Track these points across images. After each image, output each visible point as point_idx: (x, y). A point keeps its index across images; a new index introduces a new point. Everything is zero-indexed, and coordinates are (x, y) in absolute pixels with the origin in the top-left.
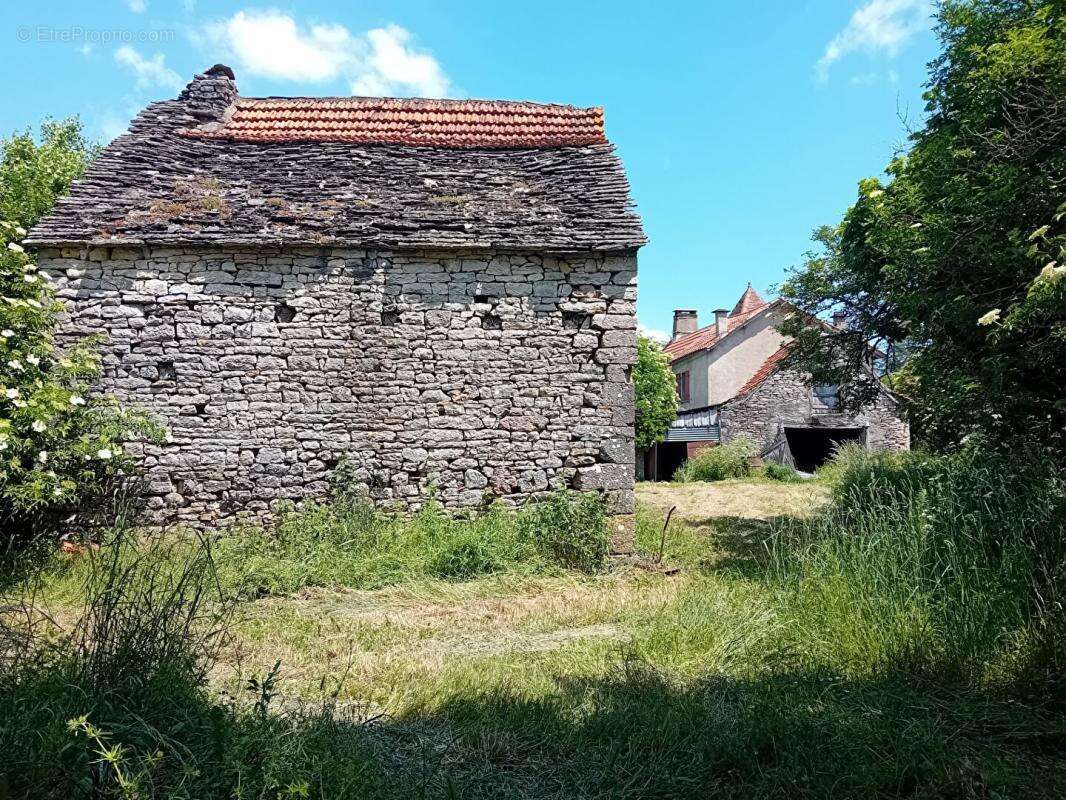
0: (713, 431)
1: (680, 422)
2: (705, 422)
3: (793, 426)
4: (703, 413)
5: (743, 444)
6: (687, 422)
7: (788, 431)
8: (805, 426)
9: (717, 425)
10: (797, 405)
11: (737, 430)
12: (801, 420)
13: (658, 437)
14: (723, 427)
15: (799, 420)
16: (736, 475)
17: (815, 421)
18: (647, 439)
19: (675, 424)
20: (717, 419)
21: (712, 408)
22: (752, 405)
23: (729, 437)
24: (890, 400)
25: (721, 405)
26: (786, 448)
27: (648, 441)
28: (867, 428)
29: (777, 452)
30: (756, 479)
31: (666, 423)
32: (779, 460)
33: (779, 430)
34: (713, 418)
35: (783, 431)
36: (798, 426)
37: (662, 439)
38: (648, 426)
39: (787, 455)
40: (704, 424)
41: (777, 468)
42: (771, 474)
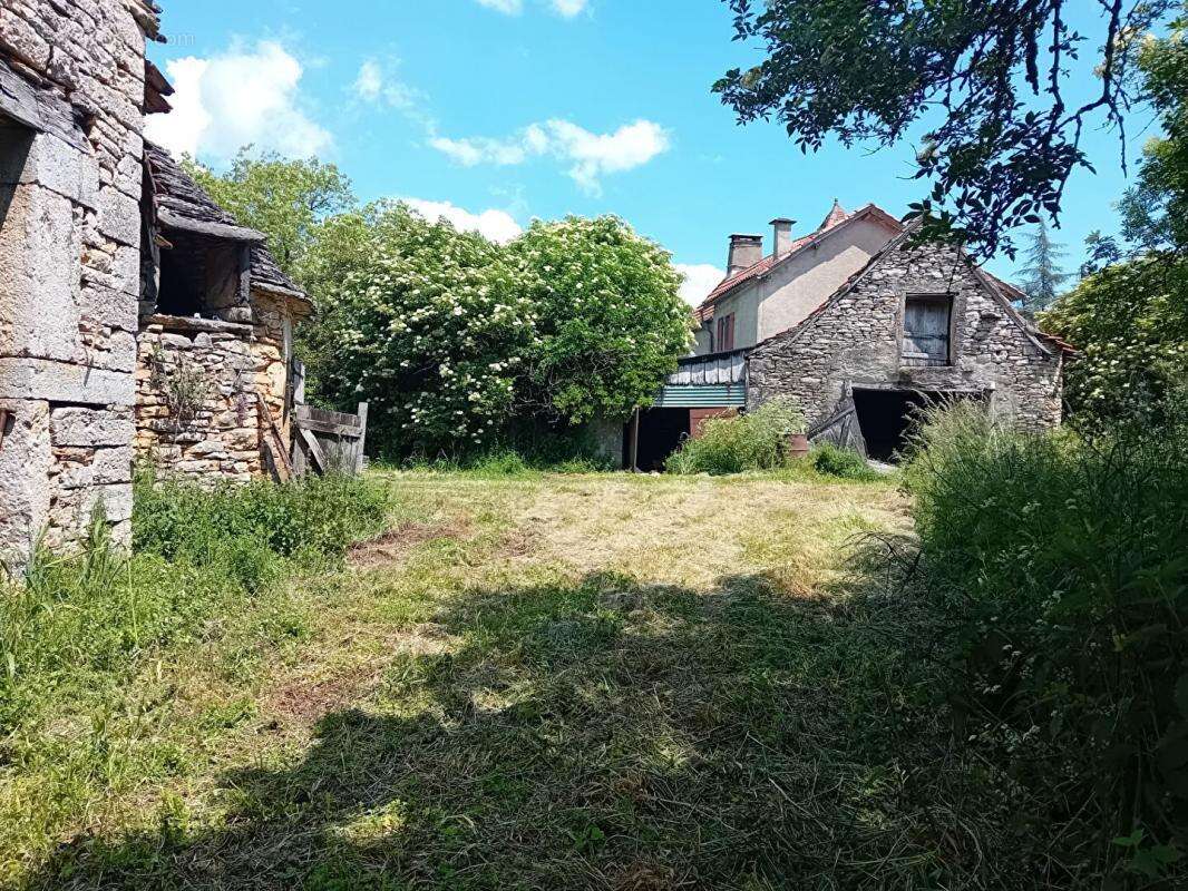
0: (735, 392)
1: (685, 376)
2: (724, 378)
3: (869, 387)
4: (721, 362)
5: (780, 413)
6: (694, 375)
7: (859, 395)
8: (888, 387)
9: (742, 381)
10: (877, 351)
11: (776, 390)
12: (881, 375)
13: (643, 399)
14: (753, 384)
15: (878, 375)
16: (763, 466)
17: (905, 378)
18: (627, 401)
19: (675, 379)
20: (744, 372)
21: (736, 353)
22: (802, 351)
23: (760, 401)
24: (1034, 345)
25: (752, 349)
26: (853, 421)
27: (628, 405)
28: (991, 391)
29: (838, 428)
30: (794, 472)
31: (659, 377)
32: (840, 441)
33: (844, 391)
34: (737, 370)
35: (850, 393)
36: (876, 387)
37: (652, 402)
38: (629, 381)
39: (855, 434)
40: (721, 380)
41: (836, 455)
42: (823, 464)
